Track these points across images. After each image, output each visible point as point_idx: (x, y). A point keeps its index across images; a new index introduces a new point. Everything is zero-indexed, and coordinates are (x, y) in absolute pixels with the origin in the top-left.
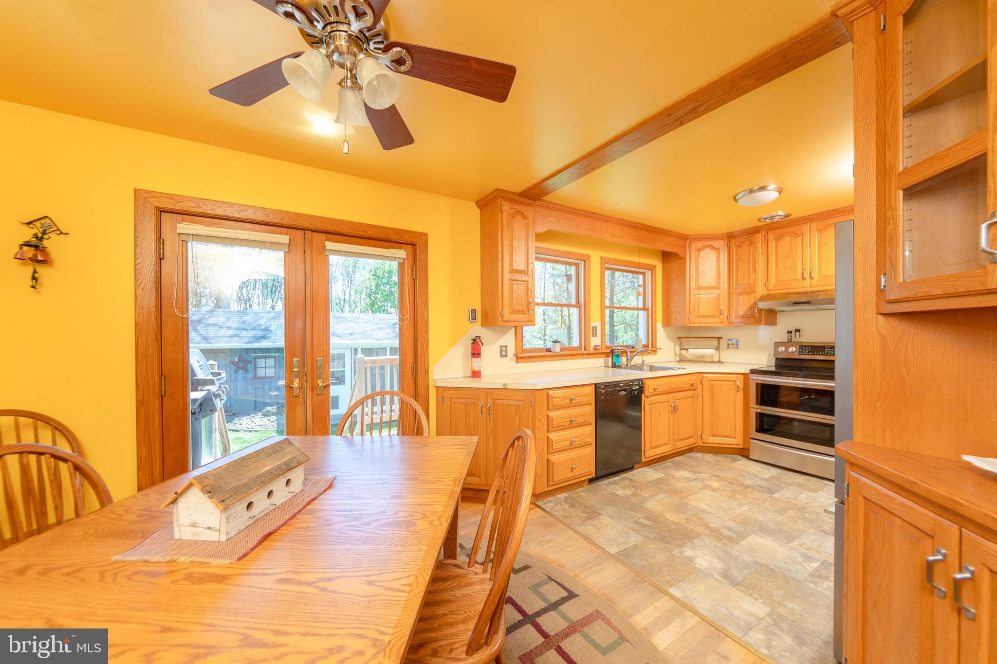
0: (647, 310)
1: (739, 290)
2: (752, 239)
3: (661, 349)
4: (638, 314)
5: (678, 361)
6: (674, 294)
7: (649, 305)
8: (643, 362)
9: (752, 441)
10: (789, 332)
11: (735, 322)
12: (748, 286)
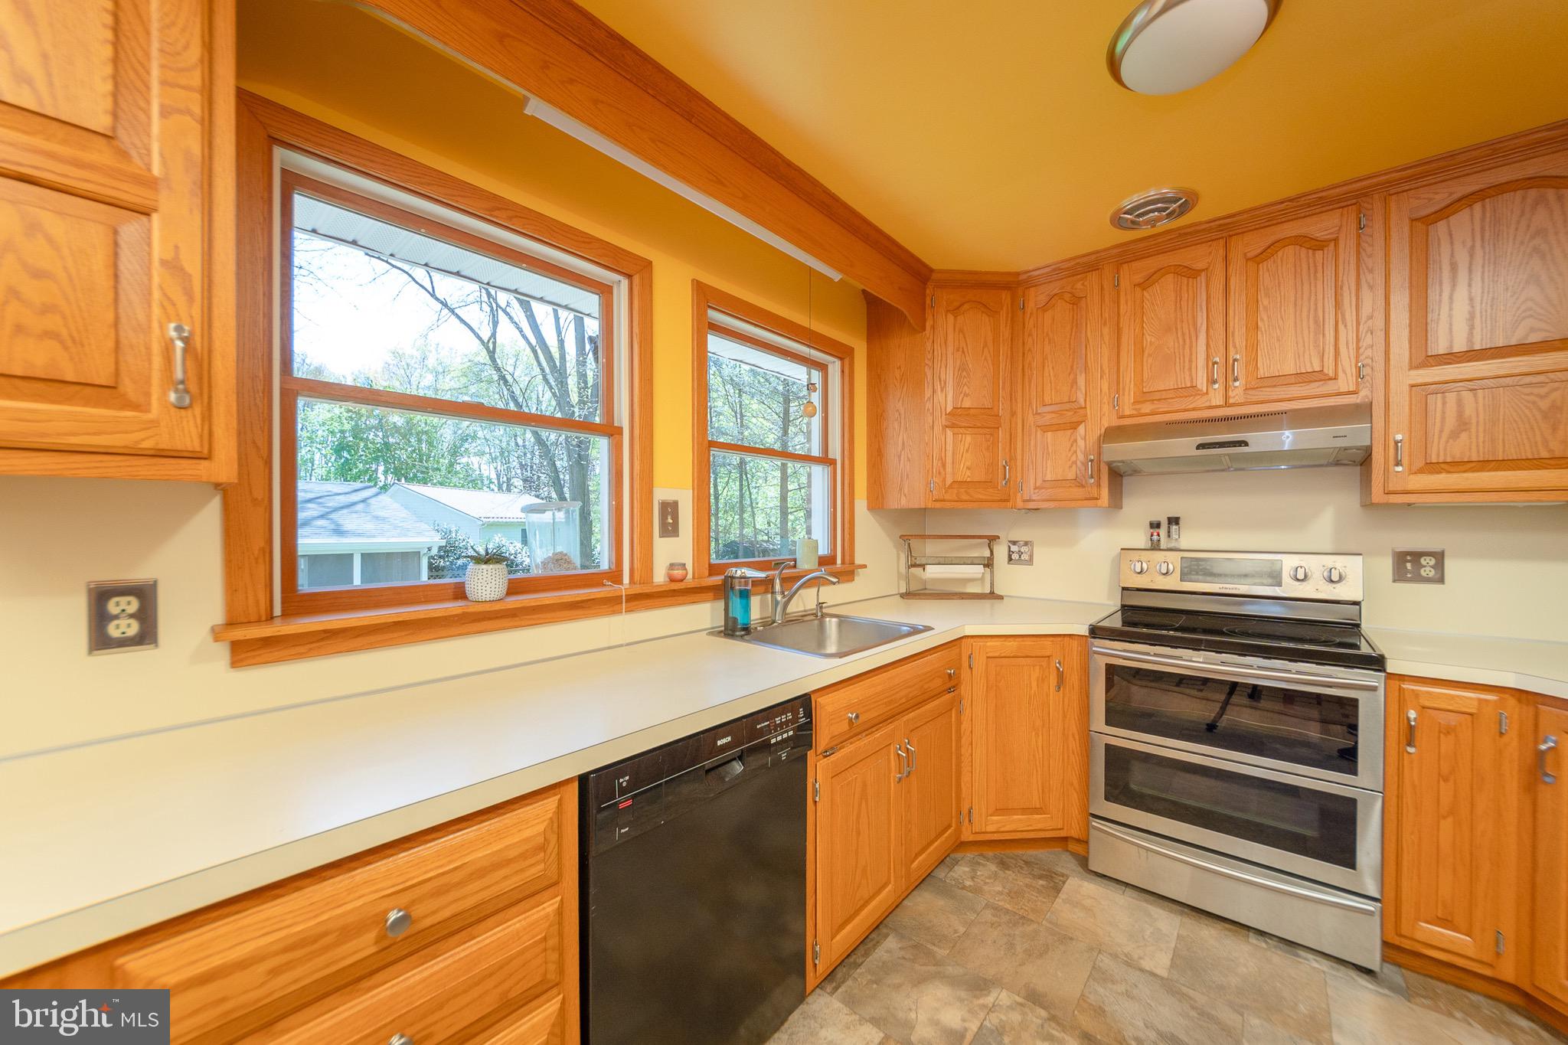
0: (832, 463)
1: (1048, 419)
2: (1079, 285)
3: (865, 566)
4: (809, 476)
5: (902, 596)
6: (896, 425)
7: (835, 452)
8: (820, 605)
9: (1096, 823)
10: (1155, 525)
11: (1034, 497)
12: (1068, 406)
